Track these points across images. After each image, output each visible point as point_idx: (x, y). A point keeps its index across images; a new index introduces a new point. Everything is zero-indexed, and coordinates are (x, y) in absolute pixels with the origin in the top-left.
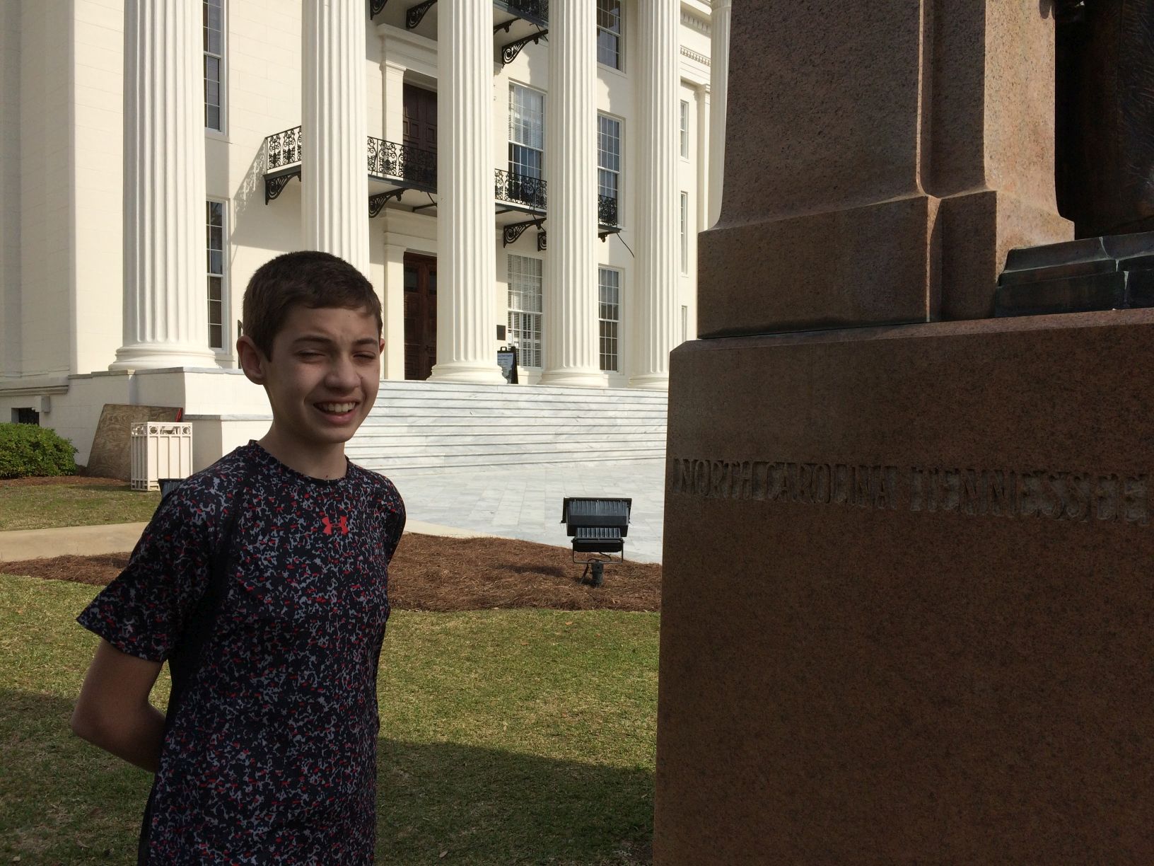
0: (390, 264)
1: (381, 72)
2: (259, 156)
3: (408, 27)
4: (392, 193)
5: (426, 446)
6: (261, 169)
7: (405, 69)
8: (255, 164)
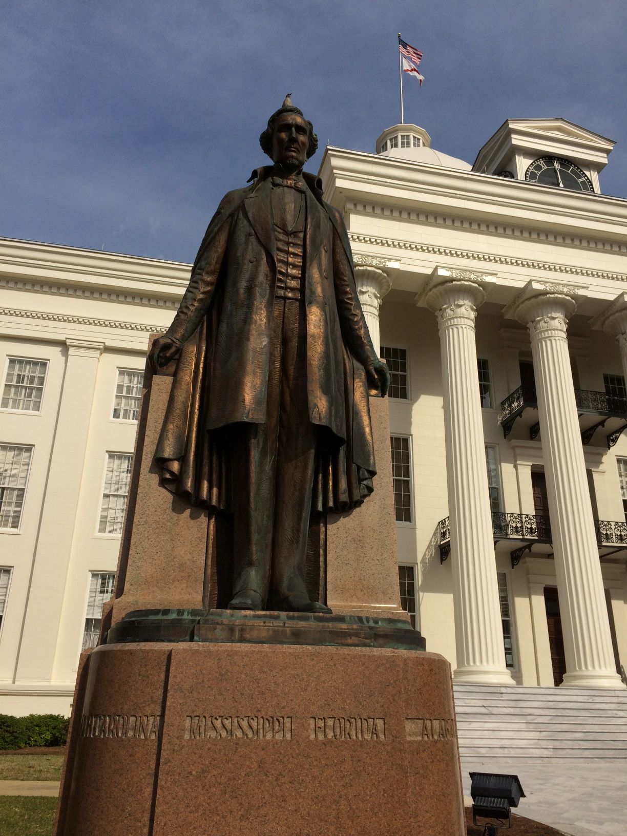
0: (533, 597)
1: (514, 469)
2: (435, 534)
3: (532, 438)
4: (525, 547)
5: (538, 740)
6: (437, 542)
7: (531, 464)
8: (433, 539)
